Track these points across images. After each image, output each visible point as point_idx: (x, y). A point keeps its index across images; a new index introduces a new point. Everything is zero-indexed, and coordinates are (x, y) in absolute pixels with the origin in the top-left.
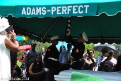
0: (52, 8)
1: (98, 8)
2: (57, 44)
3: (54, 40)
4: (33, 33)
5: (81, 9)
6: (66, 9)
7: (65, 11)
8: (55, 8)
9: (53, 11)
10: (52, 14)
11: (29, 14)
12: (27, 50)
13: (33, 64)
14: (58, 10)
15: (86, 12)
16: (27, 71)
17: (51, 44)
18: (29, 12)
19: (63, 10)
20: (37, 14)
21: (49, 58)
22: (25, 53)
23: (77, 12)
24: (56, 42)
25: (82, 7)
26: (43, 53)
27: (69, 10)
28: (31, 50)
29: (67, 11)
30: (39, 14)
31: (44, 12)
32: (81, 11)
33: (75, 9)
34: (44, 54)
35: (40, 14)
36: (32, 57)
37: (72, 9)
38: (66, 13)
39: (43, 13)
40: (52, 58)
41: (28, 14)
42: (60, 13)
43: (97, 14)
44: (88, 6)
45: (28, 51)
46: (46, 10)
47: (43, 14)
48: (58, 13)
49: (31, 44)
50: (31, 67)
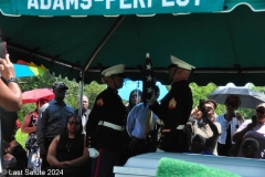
2: (121, 86)
3: (113, 76)
4: (57, 58)
10: (108, 7)
11: (48, 7)
12: (42, 101)
13: (58, 138)
15: (197, 3)
16: (43, 156)
17: (105, 87)
18: (46, 3)
20: (68, 8)
21: (100, 123)
22: (37, 111)
23: (172, 4)
24: (117, 81)
26: (84, 111)
28: (54, 101)
30: (72, 6)
31: (86, 3)
34: (88, 112)
35: (76, 7)
36: (56, 119)
38: (143, 6)
39: (82, 5)
40: (107, 124)
41: (43, 7)
42: (129, 6)
43: (225, 8)
45: (46, 105)
47: (83, 7)
48: (123, 6)
49: (54, 87)
50: (52, 146)
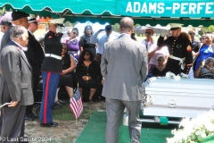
0: (174, 4)
6: (195, 7)
7: (193, 9)
8: (178, 4)
9: (174, 9)
10: (174, 12)
11: (138, 11)
14: (183, 8)
19: (190, 8)
20: (150, 12)
27: (199, 8)
29: (196, 10)
30: (152, 12)
31: (161, 10)
33: (210, 8)
37: (204, 7)
38: (194, 12)
41: (135, 11)
42: (186, 13)
46: (165, 7)
47: (159, 12)
48: (182, 12)
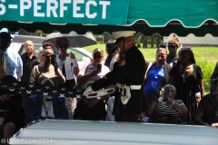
1: (129, 9)
5: (93, 9)
6: (56, 7)
7: (54, 9)
9: (23, 8)
10: (22, 14)
14: (37, 8)
15: (104, 16)
19: (49, 8)
23: (82, 16)
25: (95, 4)
27: (63, 9)
29: (58, 11)
32: (91, 13)
33: (79, 9)
37: (70, 6)
38: (55, 15)
42: (42, 15)
43: (128, 23)
44: (109, 3)
46: (6, 4)
48: (36, 14)
